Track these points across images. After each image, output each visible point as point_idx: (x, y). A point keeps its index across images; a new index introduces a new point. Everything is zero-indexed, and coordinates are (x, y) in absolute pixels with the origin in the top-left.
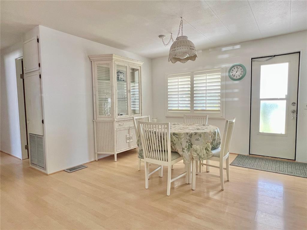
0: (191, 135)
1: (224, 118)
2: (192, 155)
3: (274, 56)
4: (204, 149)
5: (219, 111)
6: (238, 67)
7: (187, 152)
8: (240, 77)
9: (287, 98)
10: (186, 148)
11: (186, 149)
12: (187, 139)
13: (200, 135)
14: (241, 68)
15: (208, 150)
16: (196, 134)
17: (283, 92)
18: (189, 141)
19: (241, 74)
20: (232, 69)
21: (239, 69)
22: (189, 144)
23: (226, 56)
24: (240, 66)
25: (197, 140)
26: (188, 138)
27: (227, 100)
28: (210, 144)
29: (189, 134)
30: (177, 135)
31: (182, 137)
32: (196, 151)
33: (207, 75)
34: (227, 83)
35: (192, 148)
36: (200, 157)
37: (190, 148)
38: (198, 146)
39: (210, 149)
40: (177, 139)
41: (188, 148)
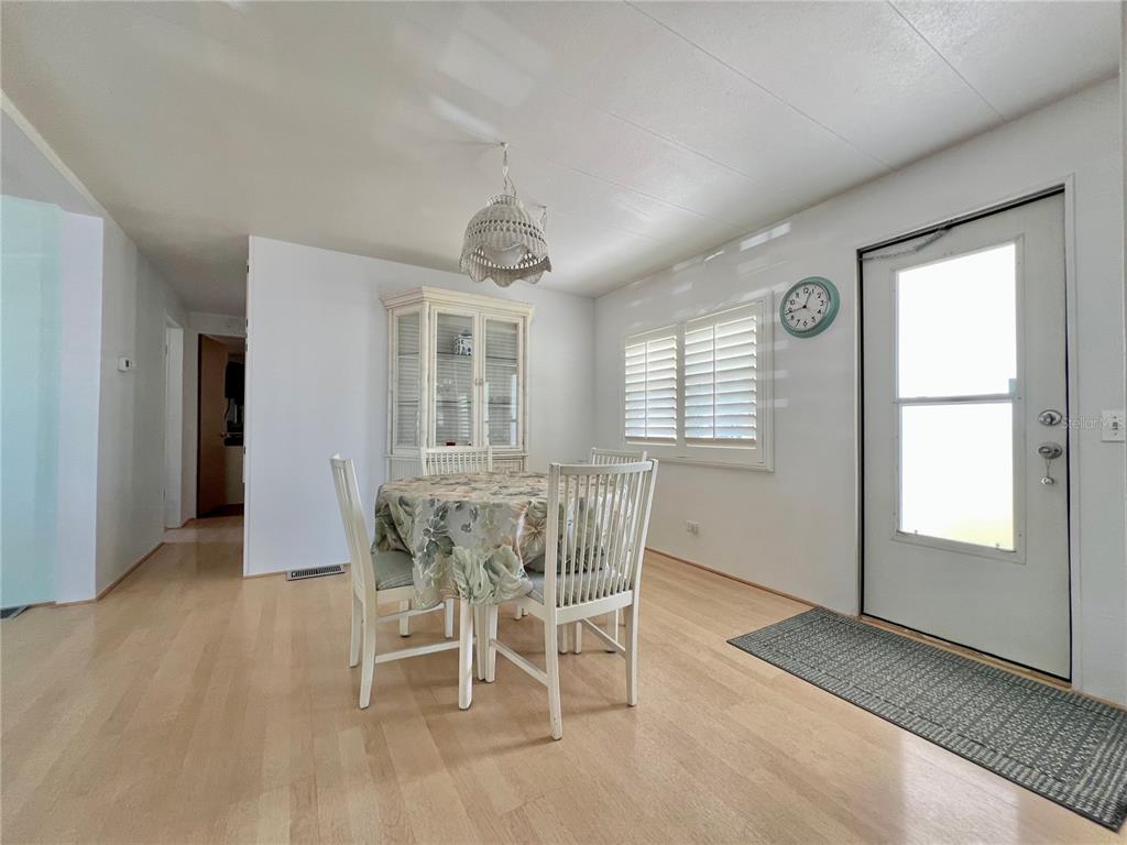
0: (443, 512)
1: (770, 468)
3: (949, 226)
4: (481, 566)
5: (751, 442)
6: (810, 290)
7: (420, 567)
8: (817, 321)
9: (1019, 395)
10: (419, 554)
11: (421, 557)
12: (428, 521)
13: (475, 514)
14: (820, 290)
16: (460, 506)
17: (999, 366)
18: (432, 530)
19: (819, 312)
20: (791, 299)
21: (815, 295)
22: (431, 542)
24: (817, 282)
25: (466, 528)
26: (432, 518)
27: (776, 406)
28: (511, 548)
29: (437, 505)
30: (407, 505)
31: (417, 512)
32: (464, 569)
33: (717, 325)
34: (776, 348)
35: (453, 556)
36: (470, 593)
37: (437, 556)
38: (467, 552)
39: (507, 567)
40: (410, 519)
41: (425, 555)
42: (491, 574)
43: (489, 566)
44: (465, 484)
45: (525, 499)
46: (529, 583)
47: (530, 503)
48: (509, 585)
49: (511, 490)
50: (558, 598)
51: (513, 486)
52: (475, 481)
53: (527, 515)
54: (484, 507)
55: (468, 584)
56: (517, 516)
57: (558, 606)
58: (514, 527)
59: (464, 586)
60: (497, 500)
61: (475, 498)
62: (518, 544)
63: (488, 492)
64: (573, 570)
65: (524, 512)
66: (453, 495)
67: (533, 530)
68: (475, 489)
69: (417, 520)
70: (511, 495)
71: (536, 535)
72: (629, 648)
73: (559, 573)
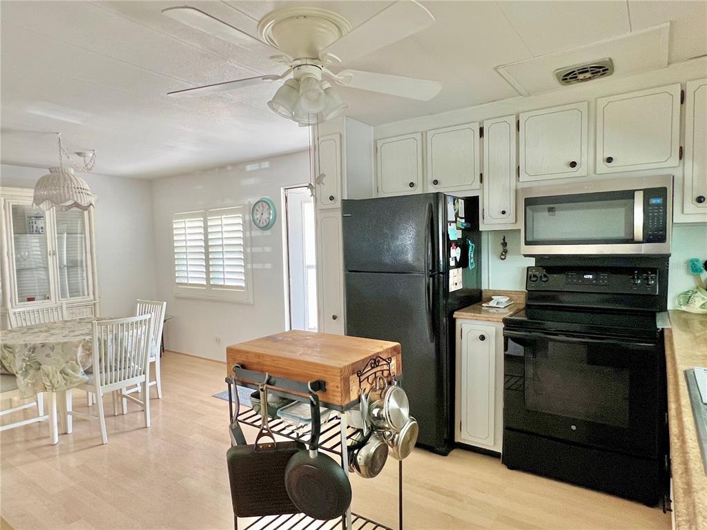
0: (33, 349)
1: (252, 303)
2: (44, 382)
4: (58, 373)
5: (242, 288)
6: (264, 205)
7: (21, 378)
8: (267, 223)
10: (20, 372)
11: (21, 374)
12: (24, 354)
13: (53, 348)
14: (268, 206)
15: (67, 375)
16: (43, 345)
18: (27, 359)
19: (268, 218)
20: (256, 208)
21: (266, 209)
22: (27, 365)
23: (251, 181)
24: (265, 201)
25: (48, 355)
26: (27, 353)
27: (254, 267)
28: (74, 362)
29: (29, 346)
30: (9, 348)
31: (17, 351)
32: (48, 376)
33: (223, 217)
34: (253, 235)
35: (41, 370)
36: (53, 386)
37: (32, 372)
38: (49, 368)
39: (73, 371)
40: (12, 355)
41: (24, 372)
42: (65, 376)
43: (62, 372)
44: (46, 331)
45: (82, 337)
46: (86, 378)
47: (85, 339)
48: (74, 380)
49: (77, 333)
50: (101, 382)
51: (78, 330)
52: (53, 329)
53: (83, 345)
54: (58, 344)
55: (51, 382)
56: (77, 347)
57: (102, 385)
58: (76, 352)
59: (49, 384)
60: (65, 340)
61: (52, 340)
62: (79, 360)
63: (61, 336)
64: (114, 369)
65: (81, 345)
66: (38, 340)
67: (88, 352)
68: (53, 334)
69: (17, 355)
70: (74, 336)
71: (90, 355)
72: (145, 401)
73: (101, 372)
